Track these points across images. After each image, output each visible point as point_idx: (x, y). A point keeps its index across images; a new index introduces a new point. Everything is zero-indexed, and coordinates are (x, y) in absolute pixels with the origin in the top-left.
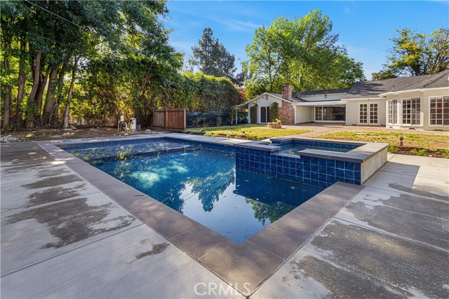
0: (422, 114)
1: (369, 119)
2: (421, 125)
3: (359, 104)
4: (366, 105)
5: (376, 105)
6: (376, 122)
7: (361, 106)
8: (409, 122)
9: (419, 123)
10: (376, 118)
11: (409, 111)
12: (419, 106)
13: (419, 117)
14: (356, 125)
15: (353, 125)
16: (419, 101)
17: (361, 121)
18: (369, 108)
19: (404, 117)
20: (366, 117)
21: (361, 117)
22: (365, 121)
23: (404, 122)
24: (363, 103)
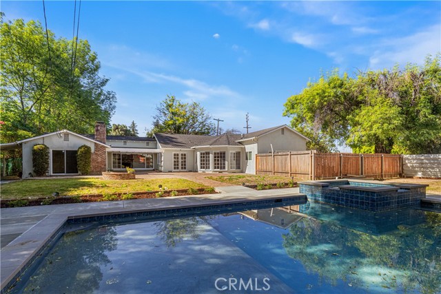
0: (226, 163)
1: (180, 166)
2: (226, 170)
3: (173, 153)
4: (178, 155)
5: (185, 155)
6: (185, 168)
7: (175, 155)
8: (218, 168)
9: (224, 168)
10: (185, 165)
11: (218, 160)
12: (224, 157)
13: (224, 164)
14: (171, 172)
15: (169, 172)
16: (224, 153)
17: (175, 168)
18: (180, 157)
19: (215, 164)
20: (178, 165)
21: (175, 165)
22: (178, 168)
23: (215, 168)
24: (176, 153)
